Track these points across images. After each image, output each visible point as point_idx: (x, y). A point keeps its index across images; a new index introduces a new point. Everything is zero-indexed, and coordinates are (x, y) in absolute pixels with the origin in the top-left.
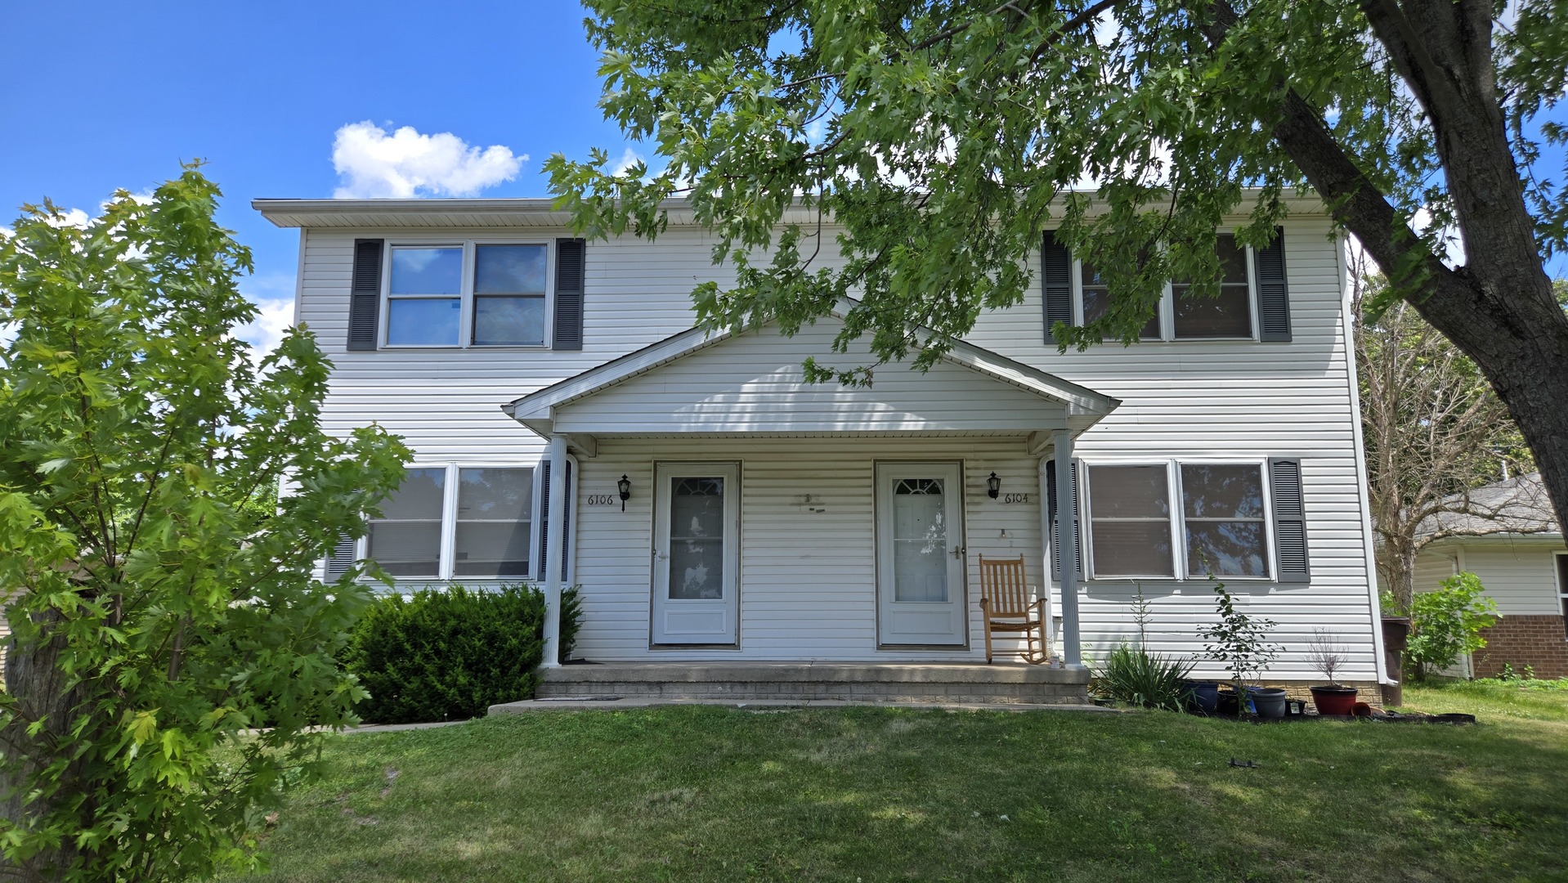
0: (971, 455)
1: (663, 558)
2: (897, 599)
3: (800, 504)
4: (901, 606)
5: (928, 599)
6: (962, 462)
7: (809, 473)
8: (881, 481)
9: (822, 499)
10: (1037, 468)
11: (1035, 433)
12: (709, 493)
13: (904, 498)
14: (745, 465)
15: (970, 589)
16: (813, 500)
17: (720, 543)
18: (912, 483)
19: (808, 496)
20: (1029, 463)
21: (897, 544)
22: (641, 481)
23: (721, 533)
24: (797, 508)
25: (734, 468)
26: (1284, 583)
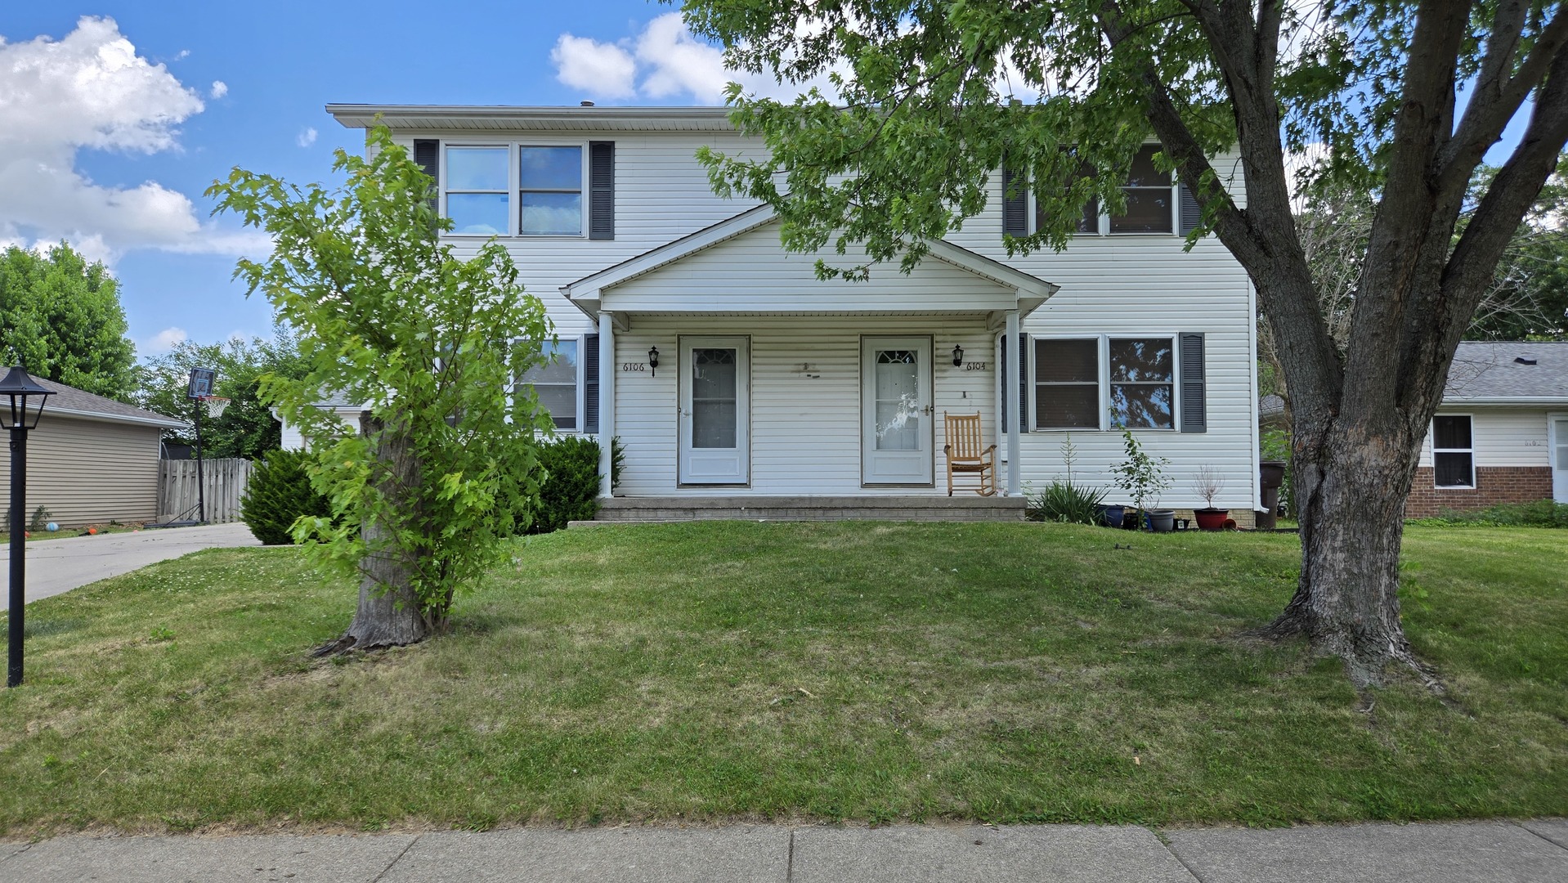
0: (940, 331)
1: (687, 415)
2: (878, 448)
3: (799, 372)
4: (879, 454)
5: (902, 448)
6: (932, 336)
7: (807, 346)
8: (866, 352)
9: (817, 367)
10: (993, 342)
11: (992, 312)
12: (723, 362)
13: (884, 366)
14: (754, 339)
15: (937, 439)
16: (810, 368)
17: (734, 403)
18: (891, 354)
19: (806, 364)
20: (987, 337)
21: (878, 403)
22: (668, 351)
23: (734, 395)
24: (797, 375)
25: (744, 341)
26: (1185, 430)
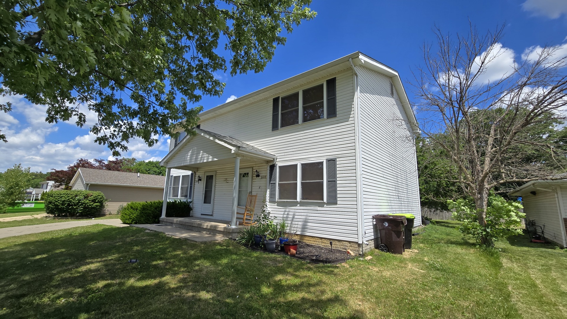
1: (203, 194)
6: (253, 167)
14: (217, 172)
17: (212, 191)
19: (226, 179)
20: (266, 166)
22: (203, 176)
23: (212, 188)
24: (224, 182)
25: (215, 173)
26: (328, 203)
